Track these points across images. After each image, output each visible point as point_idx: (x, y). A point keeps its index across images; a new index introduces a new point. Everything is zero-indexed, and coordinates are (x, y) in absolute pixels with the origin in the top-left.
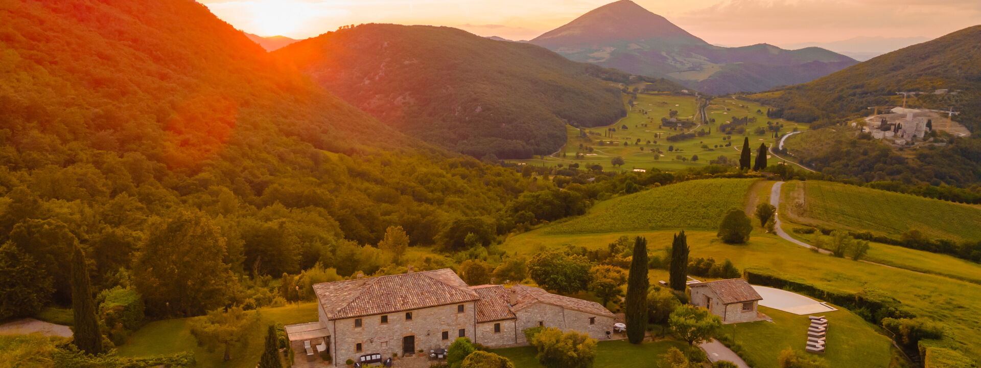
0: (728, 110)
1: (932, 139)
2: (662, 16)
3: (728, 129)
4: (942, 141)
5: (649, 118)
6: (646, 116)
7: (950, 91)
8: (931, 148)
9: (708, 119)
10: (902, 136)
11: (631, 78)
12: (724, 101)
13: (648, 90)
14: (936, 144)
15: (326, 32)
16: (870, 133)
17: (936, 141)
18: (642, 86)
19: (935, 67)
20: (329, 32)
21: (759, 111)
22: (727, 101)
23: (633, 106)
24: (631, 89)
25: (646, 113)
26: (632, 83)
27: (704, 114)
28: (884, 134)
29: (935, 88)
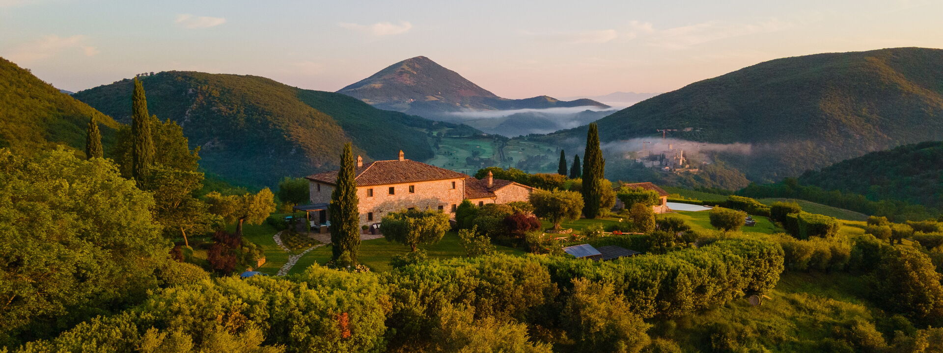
0: (523, 149)
1: (687, 166)
2: (455, 71)
3: (525, 166)
4: (695, 168)
5: (454, 158)
6: (452, 157)
7: (695, 129)
8: (688, 173)
9: (506, 158)
10: (666, 165)
11: (434, 124)
12: (518, 143)
13: (450, 134)
14: (691, 170)
15: (122, 80)
16: (641, 163)
17: (690, 168)
18: (445, 130)
19: (681, 110)
20: (125, 80)
21: (549, 150)
22: (521, 142)
23: (438, 148)
24: (435, 134)
25: (451, 154)
26: (435, 128)
27: (503, 154)
28: (653, 163)
29: (684, 127)
